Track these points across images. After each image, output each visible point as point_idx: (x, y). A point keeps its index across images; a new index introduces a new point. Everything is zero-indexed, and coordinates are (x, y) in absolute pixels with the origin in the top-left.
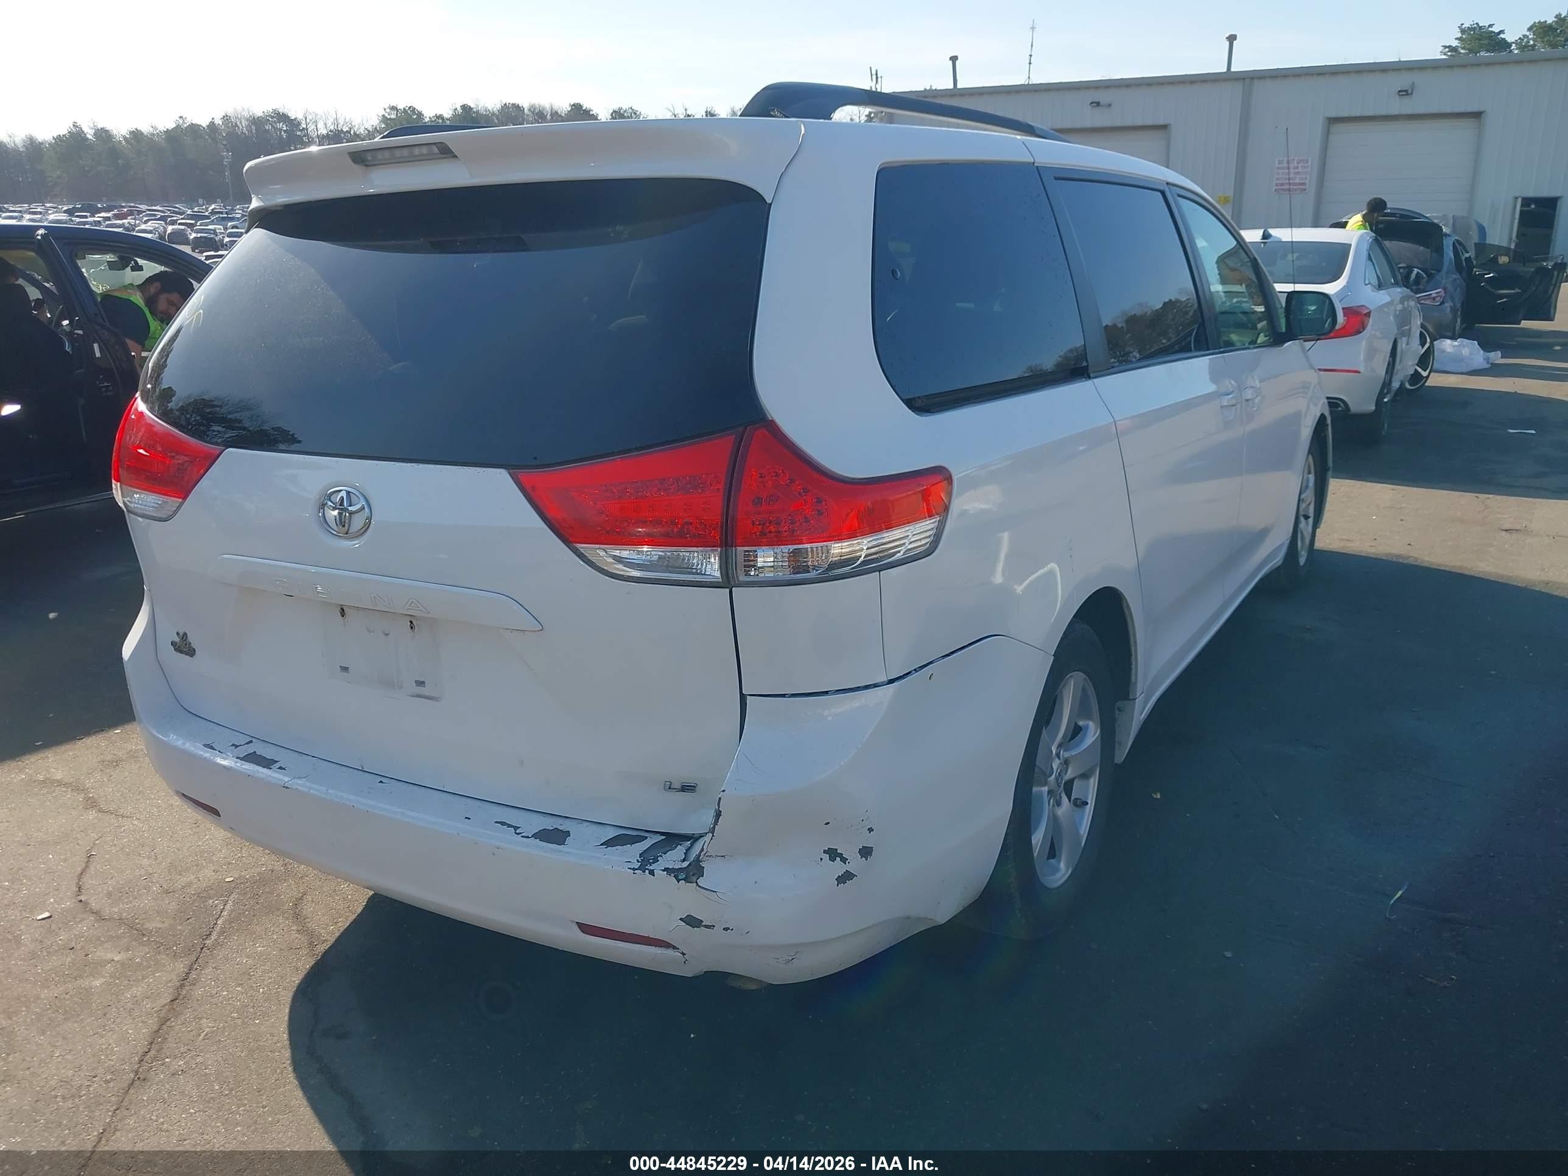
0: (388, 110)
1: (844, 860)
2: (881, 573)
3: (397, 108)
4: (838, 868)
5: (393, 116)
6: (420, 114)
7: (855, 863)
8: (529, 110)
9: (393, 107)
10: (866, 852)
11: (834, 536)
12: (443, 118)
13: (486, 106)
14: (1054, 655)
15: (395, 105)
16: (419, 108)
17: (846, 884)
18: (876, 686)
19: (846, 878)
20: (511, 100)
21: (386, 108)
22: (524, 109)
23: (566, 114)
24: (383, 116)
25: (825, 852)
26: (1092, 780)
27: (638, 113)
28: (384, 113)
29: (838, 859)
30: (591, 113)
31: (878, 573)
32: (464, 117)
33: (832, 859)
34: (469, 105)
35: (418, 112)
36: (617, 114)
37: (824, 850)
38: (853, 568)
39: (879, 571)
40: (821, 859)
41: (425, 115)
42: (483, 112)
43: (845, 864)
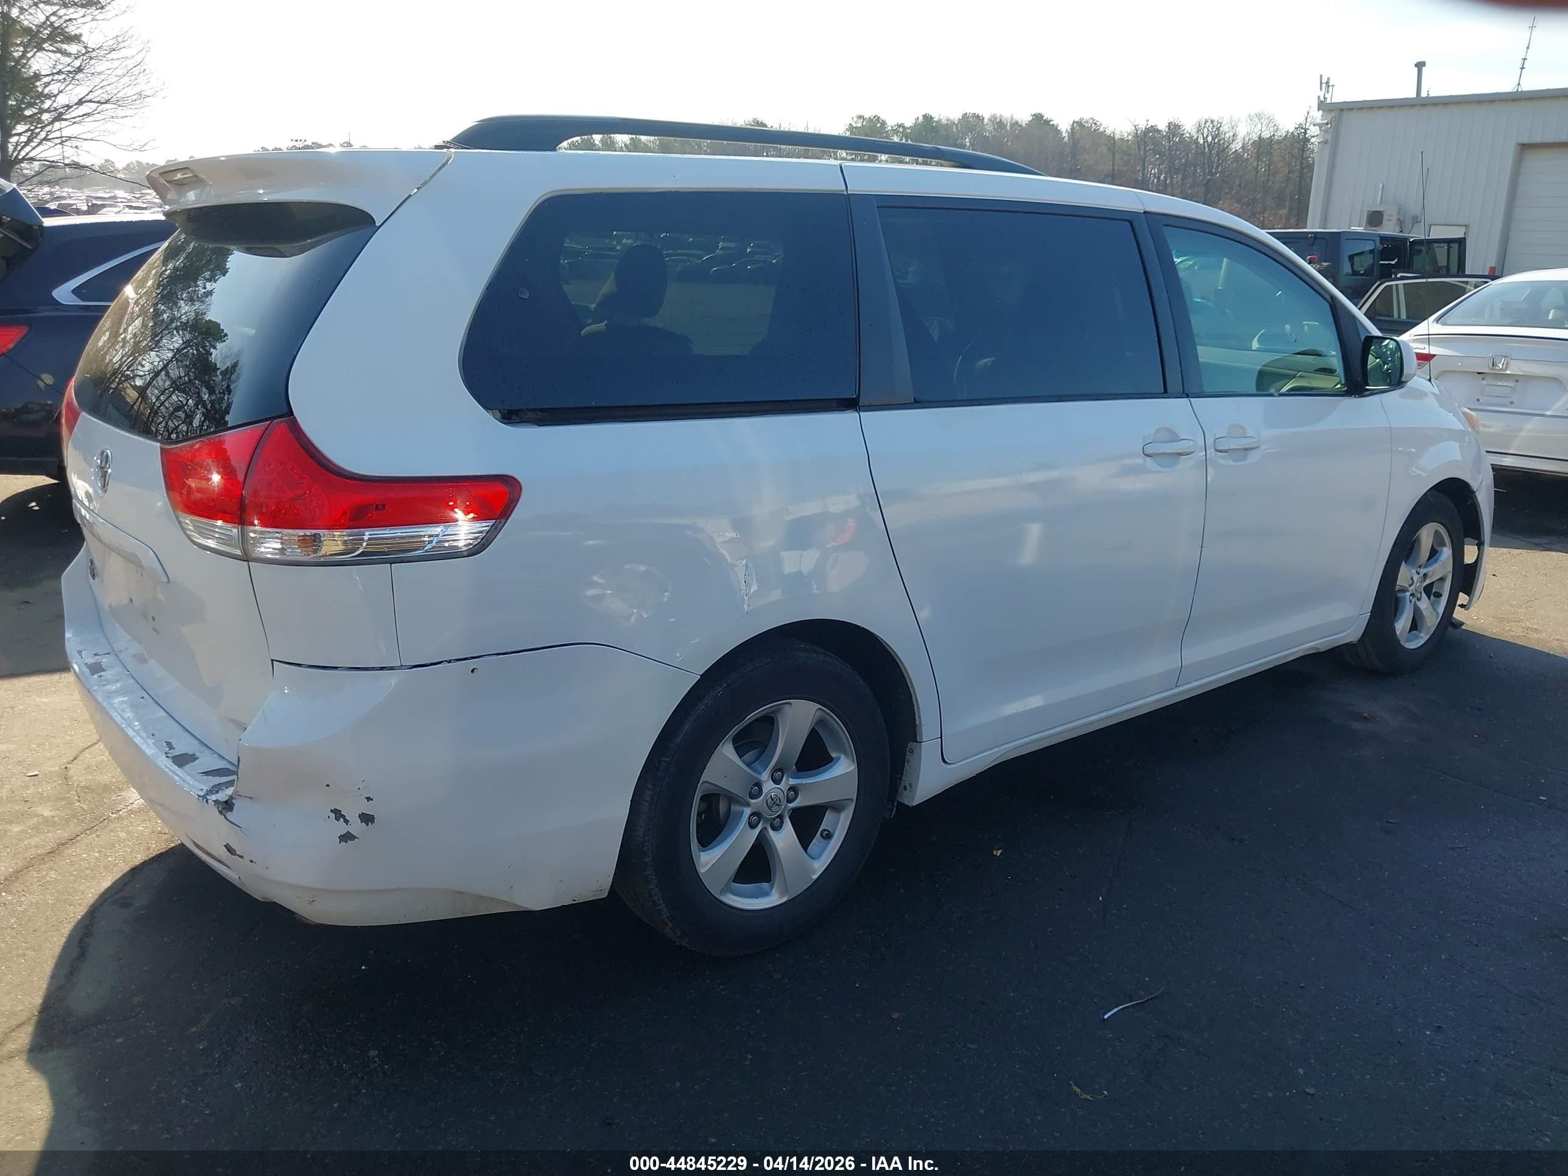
0: (855, 119)
1: (346, 822)
2: (392, 565)
3: (863, 117)
4: (341, 828)
5: (859, 125)
6: (884, 123)
7: (356, 827)
8: (990, 120)
9: (860, 116)
10: (367, 819)
11: (334, 526)
12: (904, 127)
13: (948, 116)
14: (701, 676)
15: (862, 115)
16: (883, 117)
17: (347, 843)
18: (392, 668)
19: (347, 837)
20: (971, 110)
21: (854, 117)
22: (983, 119)
23: (1026, 124)
24: (850, 124)
25: (332, 811)
26: (843, 815)
27: (1098, 124)
28: (851, 122)
29: (342, 819)
30: (1052, 123)
31: (389, 565)
32: (924, 126)
33: (337, 819)
34: (930, 114)
35: (882, 121)
36: (1079, 127)
37: (331, 810)
38: (353, 557)
39: (391, 564)
40: (329, 817)
41: (888, 124)
42: (944, 121)
43: (347, 825)
